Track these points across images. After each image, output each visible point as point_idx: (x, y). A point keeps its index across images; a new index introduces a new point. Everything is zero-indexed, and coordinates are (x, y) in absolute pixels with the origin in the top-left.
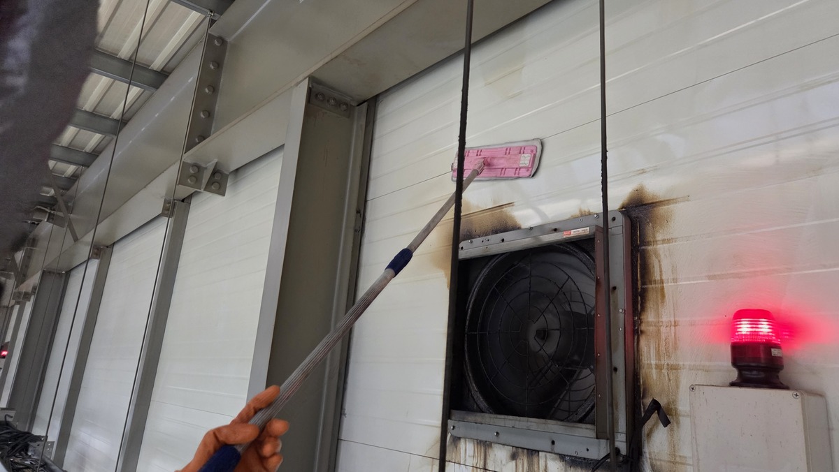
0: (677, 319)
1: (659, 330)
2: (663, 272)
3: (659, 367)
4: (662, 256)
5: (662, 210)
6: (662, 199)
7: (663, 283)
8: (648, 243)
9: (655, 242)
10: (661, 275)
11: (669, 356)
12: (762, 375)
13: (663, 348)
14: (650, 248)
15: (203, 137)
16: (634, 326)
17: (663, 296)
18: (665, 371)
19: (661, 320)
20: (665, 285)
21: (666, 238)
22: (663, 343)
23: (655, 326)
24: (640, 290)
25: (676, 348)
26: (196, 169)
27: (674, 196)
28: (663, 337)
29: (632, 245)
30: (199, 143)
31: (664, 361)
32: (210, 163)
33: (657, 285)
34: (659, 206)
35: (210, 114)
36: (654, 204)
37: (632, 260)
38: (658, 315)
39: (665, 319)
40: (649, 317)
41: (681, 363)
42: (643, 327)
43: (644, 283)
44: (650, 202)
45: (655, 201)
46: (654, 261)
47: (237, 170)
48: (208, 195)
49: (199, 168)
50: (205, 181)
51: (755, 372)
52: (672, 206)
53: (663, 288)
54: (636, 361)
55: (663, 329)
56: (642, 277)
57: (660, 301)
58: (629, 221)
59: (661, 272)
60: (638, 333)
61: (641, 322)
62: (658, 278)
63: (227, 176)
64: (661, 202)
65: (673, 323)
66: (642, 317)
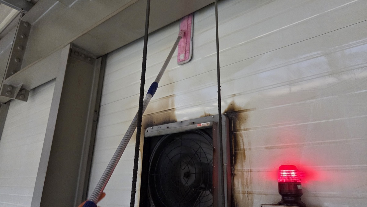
0: (251, 168)
1: (243, 174)
2: (244, 145)
3: (244, 193)
4: (244, 137)
5: (243, 114)
6: (243, 109)
7: (244, 150)
8: (237, 131)
9: (241, 130)
10: (244, 146)
11: (248, 187)
12: (293, 199)
13: (245, 183)
14: (238, 133)
15: (15, 72)
16: (231, 172)
17: (245, 157)
18: (246, 195)
19: (244, 168)
20: (245, 151)
21: (245, 128)
22: (245, 180)
23: (241, 172)
24: (234, 154)
25: (251, 183)
26: (11, 88)
27: (249, 108)
28: (245, 177)
29: (230, 131)
30: (13, 74)
31: (246, 190)
32: (19, 85)
33: (242, 151)
34: (242, 112)
35: (20, 60)
36: (240, 111)
37: (230, 139)
38: (242, 166)
39: (246, 168)
40: (238, 167)
41: (254, 191)
42: (236, 172)
43: (235, 150)
44: (238, 110)
45: (240, 110)
46: (240, 139)
47: (35, 89)
48: (18, 101)
49: (13, 87)
50: (16, 94)
51: (290, 198)
52: (248, 112)
53: (244, 153)
54: (232, 190)
55: (245, 173)
56: (235, 147)
57: (243, 159)
58: (228, 120)
59: (243, 145)
60: (233, 175)
61: (235, 170)
62: (242, 148)
63: (29, 92)
64: (243, 110)
65: (250, 171)
66: (235, 167)
